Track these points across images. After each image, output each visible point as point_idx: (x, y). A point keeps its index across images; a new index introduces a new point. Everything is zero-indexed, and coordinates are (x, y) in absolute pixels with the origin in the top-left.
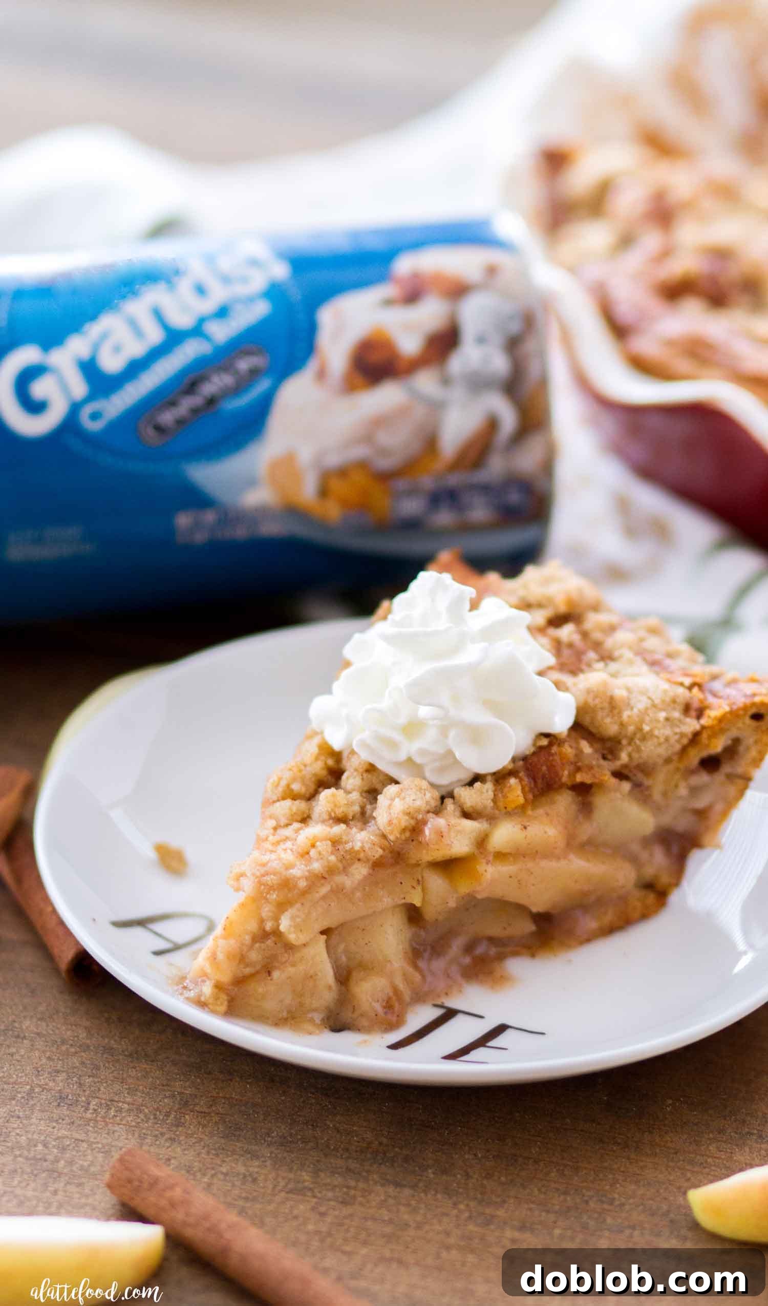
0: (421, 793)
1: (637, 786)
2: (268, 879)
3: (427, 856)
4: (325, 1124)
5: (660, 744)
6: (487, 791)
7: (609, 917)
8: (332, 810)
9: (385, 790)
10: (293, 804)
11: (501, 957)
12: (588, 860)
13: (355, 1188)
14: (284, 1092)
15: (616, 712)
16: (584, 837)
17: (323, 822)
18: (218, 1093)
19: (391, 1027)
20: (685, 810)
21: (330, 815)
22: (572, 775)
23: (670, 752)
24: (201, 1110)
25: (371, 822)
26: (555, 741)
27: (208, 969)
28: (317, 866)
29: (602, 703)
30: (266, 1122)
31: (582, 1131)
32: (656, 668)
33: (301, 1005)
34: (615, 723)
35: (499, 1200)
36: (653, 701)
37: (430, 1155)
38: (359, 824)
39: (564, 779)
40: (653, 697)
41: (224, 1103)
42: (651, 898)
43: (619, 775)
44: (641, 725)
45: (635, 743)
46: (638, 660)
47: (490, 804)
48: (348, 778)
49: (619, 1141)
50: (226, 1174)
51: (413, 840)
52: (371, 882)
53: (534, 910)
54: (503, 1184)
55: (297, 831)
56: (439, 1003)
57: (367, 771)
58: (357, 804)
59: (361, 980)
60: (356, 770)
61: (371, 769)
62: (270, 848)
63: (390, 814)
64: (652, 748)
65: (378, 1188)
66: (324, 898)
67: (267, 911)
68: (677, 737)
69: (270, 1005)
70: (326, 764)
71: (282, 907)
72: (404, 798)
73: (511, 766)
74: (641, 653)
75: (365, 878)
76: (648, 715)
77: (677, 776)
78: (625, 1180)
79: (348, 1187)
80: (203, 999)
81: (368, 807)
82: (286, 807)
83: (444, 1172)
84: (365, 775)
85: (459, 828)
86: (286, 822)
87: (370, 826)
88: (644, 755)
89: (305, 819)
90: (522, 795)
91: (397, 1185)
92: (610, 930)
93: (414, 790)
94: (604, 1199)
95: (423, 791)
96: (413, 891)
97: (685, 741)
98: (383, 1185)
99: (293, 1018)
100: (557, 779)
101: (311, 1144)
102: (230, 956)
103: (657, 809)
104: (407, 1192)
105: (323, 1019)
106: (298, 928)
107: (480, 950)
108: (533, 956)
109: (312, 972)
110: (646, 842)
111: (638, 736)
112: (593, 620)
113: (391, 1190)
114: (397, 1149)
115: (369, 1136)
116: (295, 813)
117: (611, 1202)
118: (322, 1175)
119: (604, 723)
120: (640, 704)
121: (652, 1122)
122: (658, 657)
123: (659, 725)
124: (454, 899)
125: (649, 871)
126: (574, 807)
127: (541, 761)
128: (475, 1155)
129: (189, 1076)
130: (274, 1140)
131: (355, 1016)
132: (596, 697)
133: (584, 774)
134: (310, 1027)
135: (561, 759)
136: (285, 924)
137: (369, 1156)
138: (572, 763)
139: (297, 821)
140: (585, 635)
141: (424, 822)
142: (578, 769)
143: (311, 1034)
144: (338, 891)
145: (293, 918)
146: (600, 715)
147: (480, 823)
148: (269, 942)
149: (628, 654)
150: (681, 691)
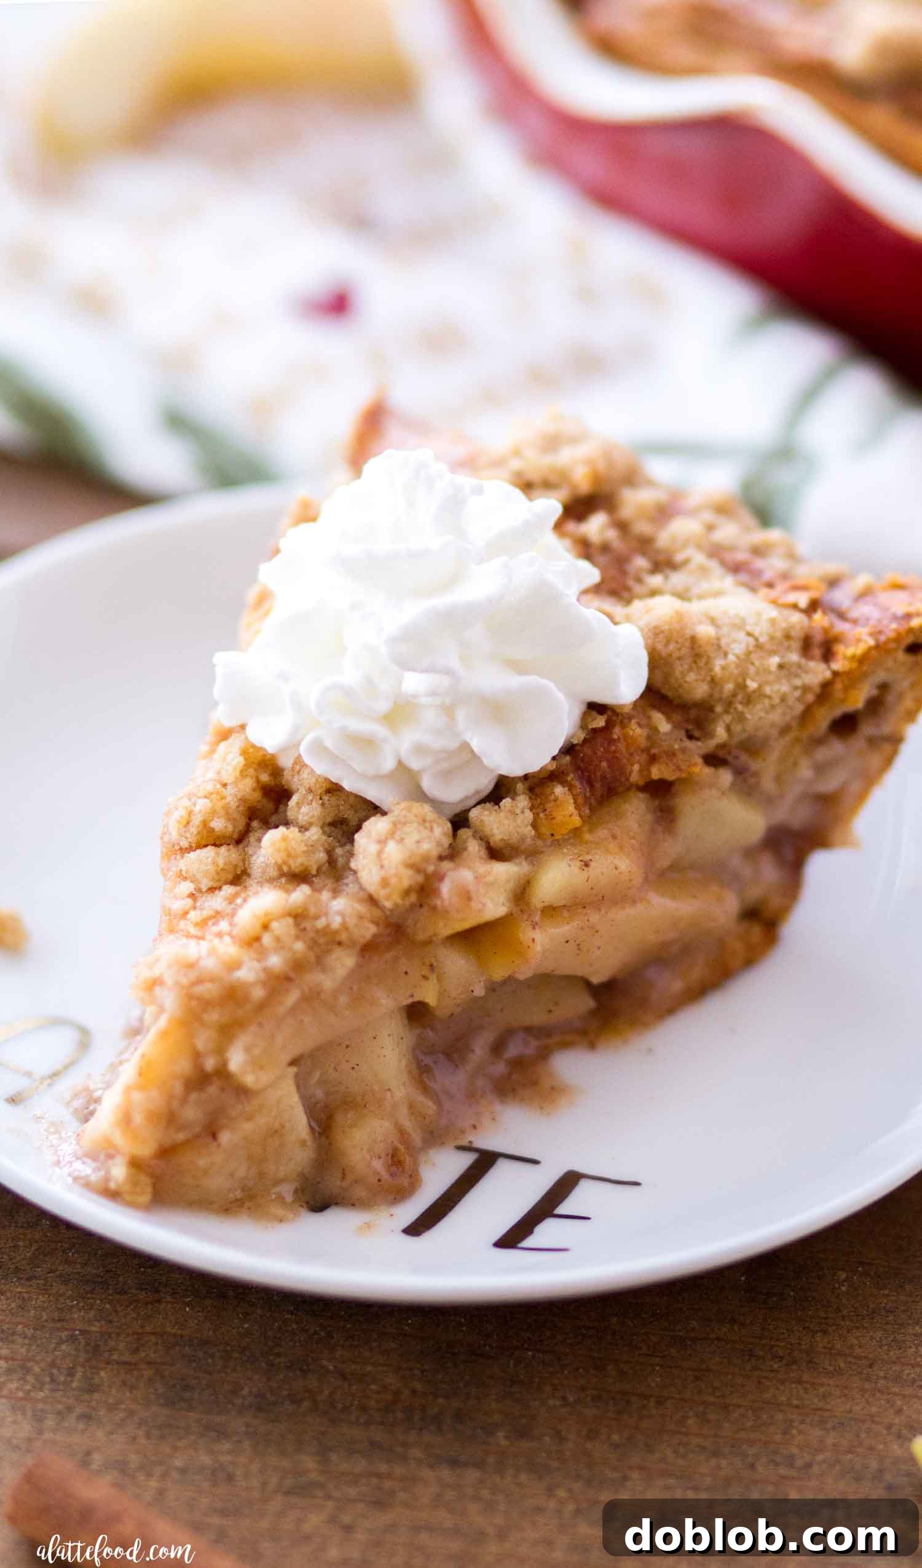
0: (425, 828)
1: (740, 772)
2: (202, 990)
3: (446, 929)
4: (322, 1367)
5: (773, 707)
6: (523, 812)
7: (698, 972)
8: (284, 863)
9: (367, 825)
10: (218, 854)
11: (544, 1054)
12: (673, 897)
13: (389, 1476)
14: (246, 1314)
15: (702, 664)
16: (665, 863)
17: (271, 880)
18: (142, 1327)
19: (400, 1194)
20: (804, 797)
21: (280, 868)
22: (646, 768)
23: (788, 718)
24: (124, 1358)
25: (347, 877)
26: (614, 718)
27: (119, 1139)
28: (275, 961)
29: (680, 649)
30: (229, 1371)
31: (719, 1339)
32: (743, 577)
33: (261, 1175)
34: (703, 681)
35: (615, 1475)
36: (756, 639)
37: (494, 1405)
38: (330, 883)
39: (635, 777)
40: (757, 633)
41: (156, 1344)
42: (756, 932)
43: (714, 760)
44: (745, 680)
45: (735, 709)
46: (714, 565)
47: (529, 831)
48: (299, 805)
49: (781, 1353)
50: (183, 1471)
51: (421, 906)
52: (360, 978)
53: (596, 980)
54: (616, 1446)
55: (231, 900)
56: (465, 1143)
57: (329, 791)
58: (321, 849)
59: (351, 1126)
60: (310, 790)
61: (334, 789)
62: (193, 930)
63: (382, 867)
64: (763, 714)
65: (426, 1473)
66: (293, 1011)
67: (203, 1040)
68: (797, 693)
69: (216, 1183)
70: (258, 781)
71: (227, 1032)
72: (402, 840)
73: (554, 766)
74: (716, 552)
75: (352, 973)
76: (753, 664)
77: (797, 750)
78: (802, 1422)
79: (379, 1476)
80: (112, 1185)
81: (339, 851)
82: (207, 860)
83: (523, 1434)
84: (326, 798)
85: (490, 879)
86: (211, 884)
87: (347, 885)
88: (750, 726)
89: (239, 877)
90: (576, 812)
91: (454, 1463)
92: (699, 992)
93: (415, 825)
94: (778, 1459)
95: (428, 825)
96: (423, 983)
97: (810, 698)
98: (431, 1467)
99: (252, 1197)
100: (623, 779)
101: (306, 1404)
102: (153, 1117)
103: (768, 802)
104: (472, 1475)
105: (296, 1191)
106: (257, 1064)
107: (513, 1050)
108: (592, 1046)
109: (277, 1125)
110: (750, 853)
111: (740, 697)
112: (634, 501)
113: (446, 1473)
114: (440, 1400)
115: (392, 1380)
116: (222, 870)
117: (790, 1461)
118: (334, 1457)
119: (686, 682)
120: (738, 645)
121: (822, 1314)
122: (741, 556)
123: (772, 677)
124: (482, 983)
125: (755, 893)
126: (649, 817)
127: (599, 754)
128: (564, 1398)
129: (92, 1301)
130: (246, 1402)
131: (345, 1184)
132: (668, 642)
133: (663, 767)
134: (280, 1212)
135: (627, 747)
136: (236, 1060)
137: (399, 1415)
138: (643, 751)
139: (226, 883)
140: (622, 527)
141: (440, 877)
142: (653, 759)
143: (281, 1221)
144: (311, 998)
145: (248, 1049)
146: (678, 669)
147: (517, 864)
148: (213, 1090)
149: (699, 558)
150: (797, 618)
